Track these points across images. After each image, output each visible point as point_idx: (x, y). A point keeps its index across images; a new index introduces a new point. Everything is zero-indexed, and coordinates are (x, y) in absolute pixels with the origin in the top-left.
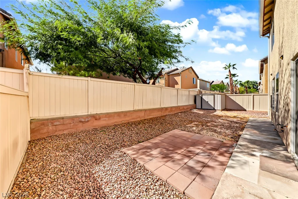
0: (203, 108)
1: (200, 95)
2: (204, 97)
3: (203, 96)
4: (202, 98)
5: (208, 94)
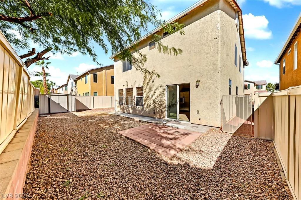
0: (51, 112)
1: (47, 96)
2: (53, 98)
3: (51, 96)
4: (49, 99)
5: (59, 95)
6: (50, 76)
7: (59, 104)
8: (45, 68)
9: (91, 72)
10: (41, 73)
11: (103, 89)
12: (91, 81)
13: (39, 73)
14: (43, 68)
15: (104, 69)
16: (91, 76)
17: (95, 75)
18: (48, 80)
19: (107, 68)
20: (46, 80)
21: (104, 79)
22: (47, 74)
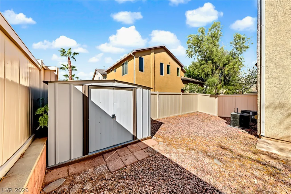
6: (76, 70)
7: (114, 117)
8: (71, 59)
9: (136, 54)
10: (66, 66)
11: (150, 82)
12: (136, 69)
13: (64, 66)
14: (69, 58)
15: (152, 51)
16: (136, 61)
17: (141, 60)
18: (74, 75)
19: (156, 51)
20: (72, 74)
21: (152, 67)
22: (73, 67)
